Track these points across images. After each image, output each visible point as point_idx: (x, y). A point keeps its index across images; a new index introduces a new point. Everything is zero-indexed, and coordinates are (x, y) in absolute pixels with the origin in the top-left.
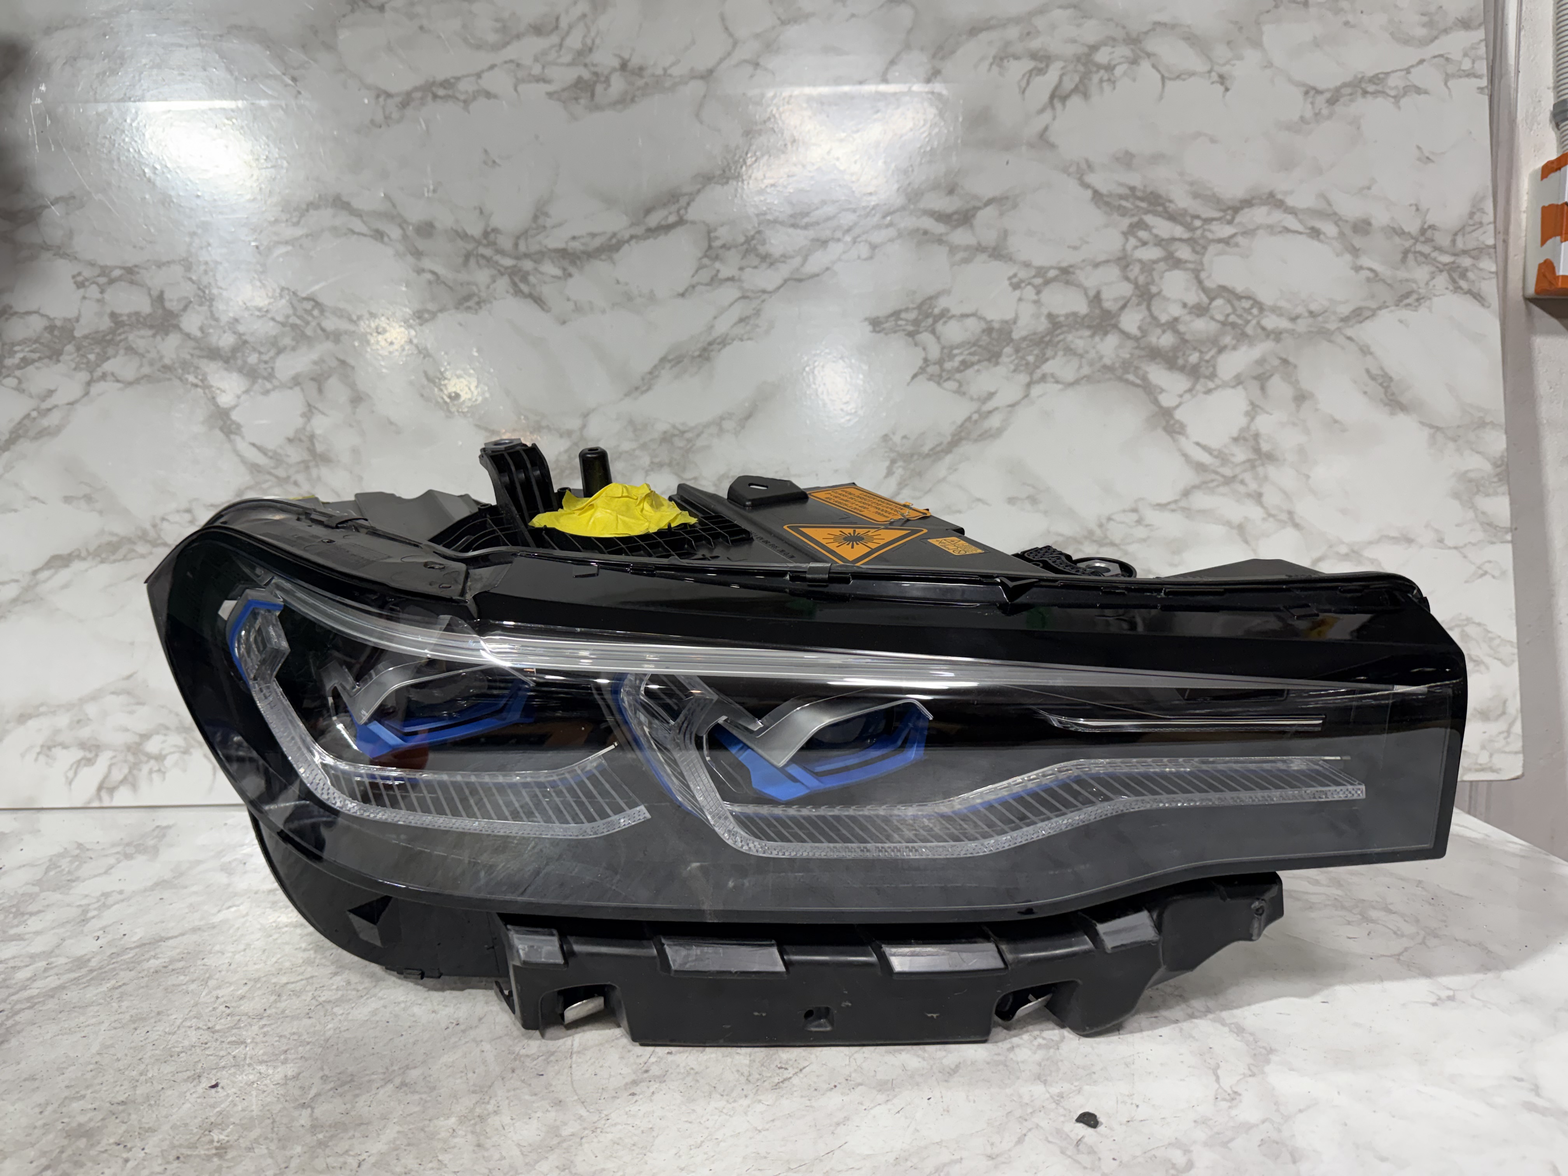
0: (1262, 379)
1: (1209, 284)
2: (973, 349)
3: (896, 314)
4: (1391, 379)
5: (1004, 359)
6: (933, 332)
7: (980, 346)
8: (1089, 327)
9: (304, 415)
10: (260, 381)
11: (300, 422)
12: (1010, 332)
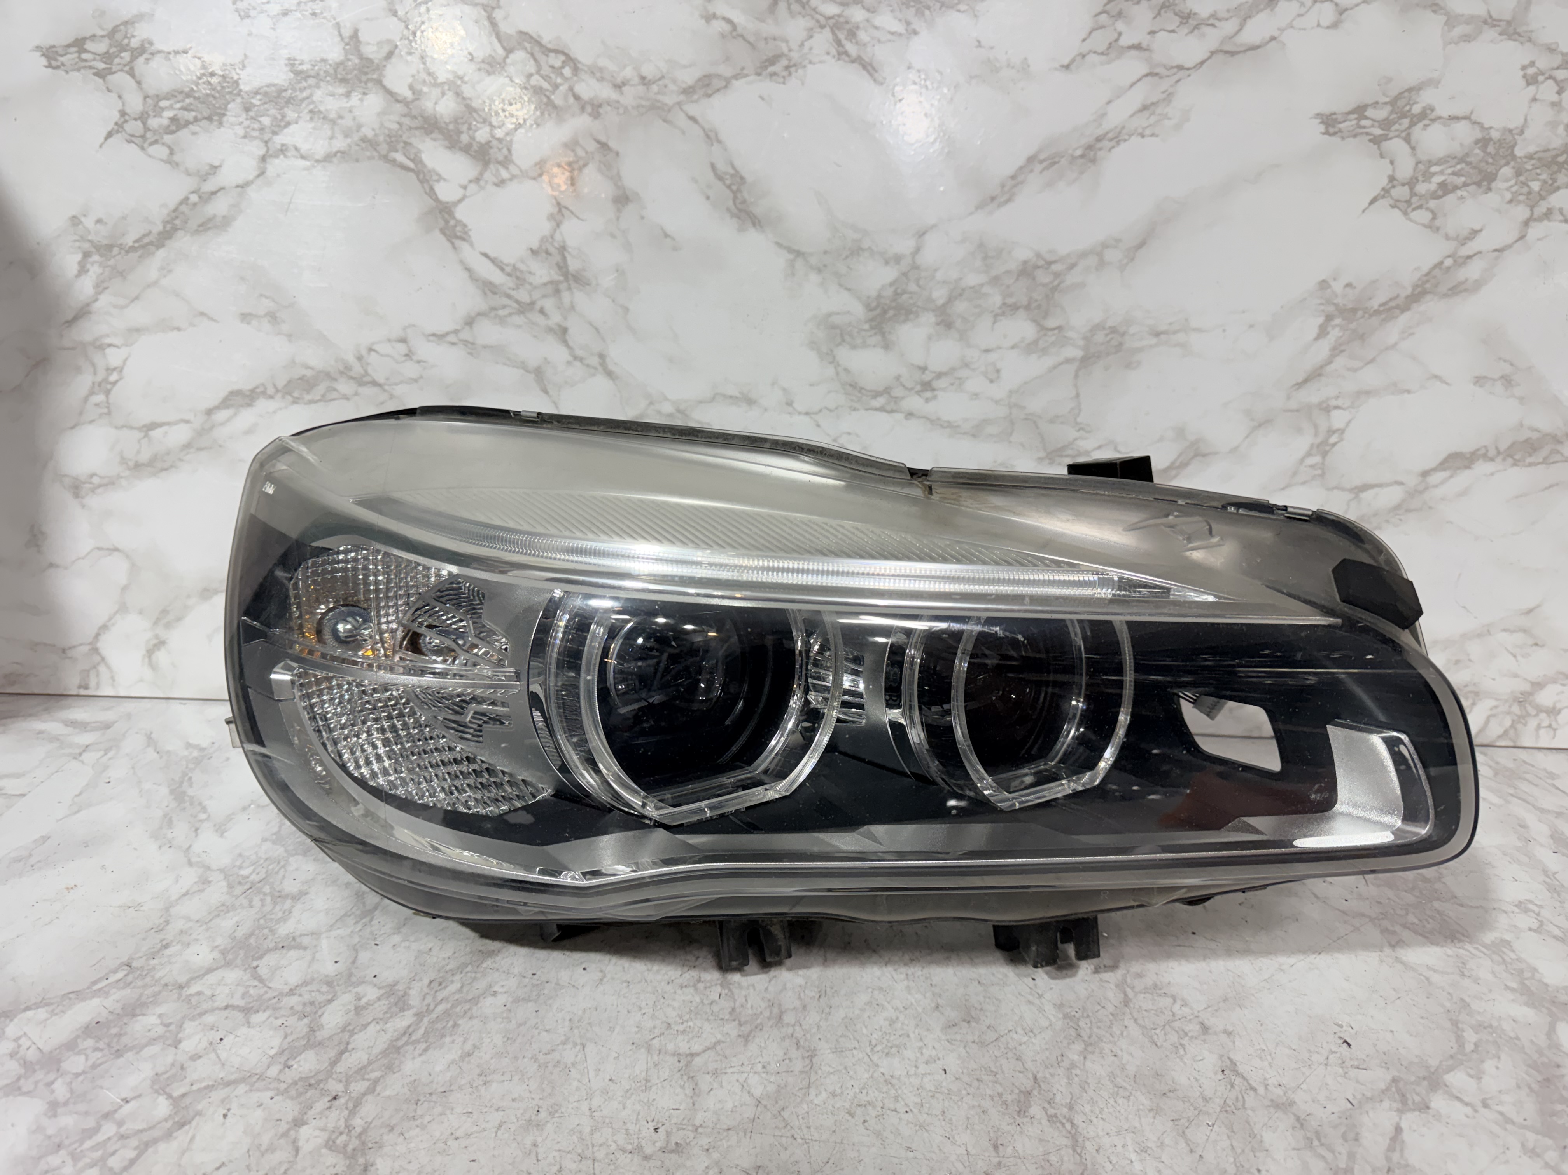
2: (1459, 167)
3: (1360, 111)
6: (1408, 140)
7: (1469, 164)
9: (551, 217)
10: (492, 166)
11: (546, 227)
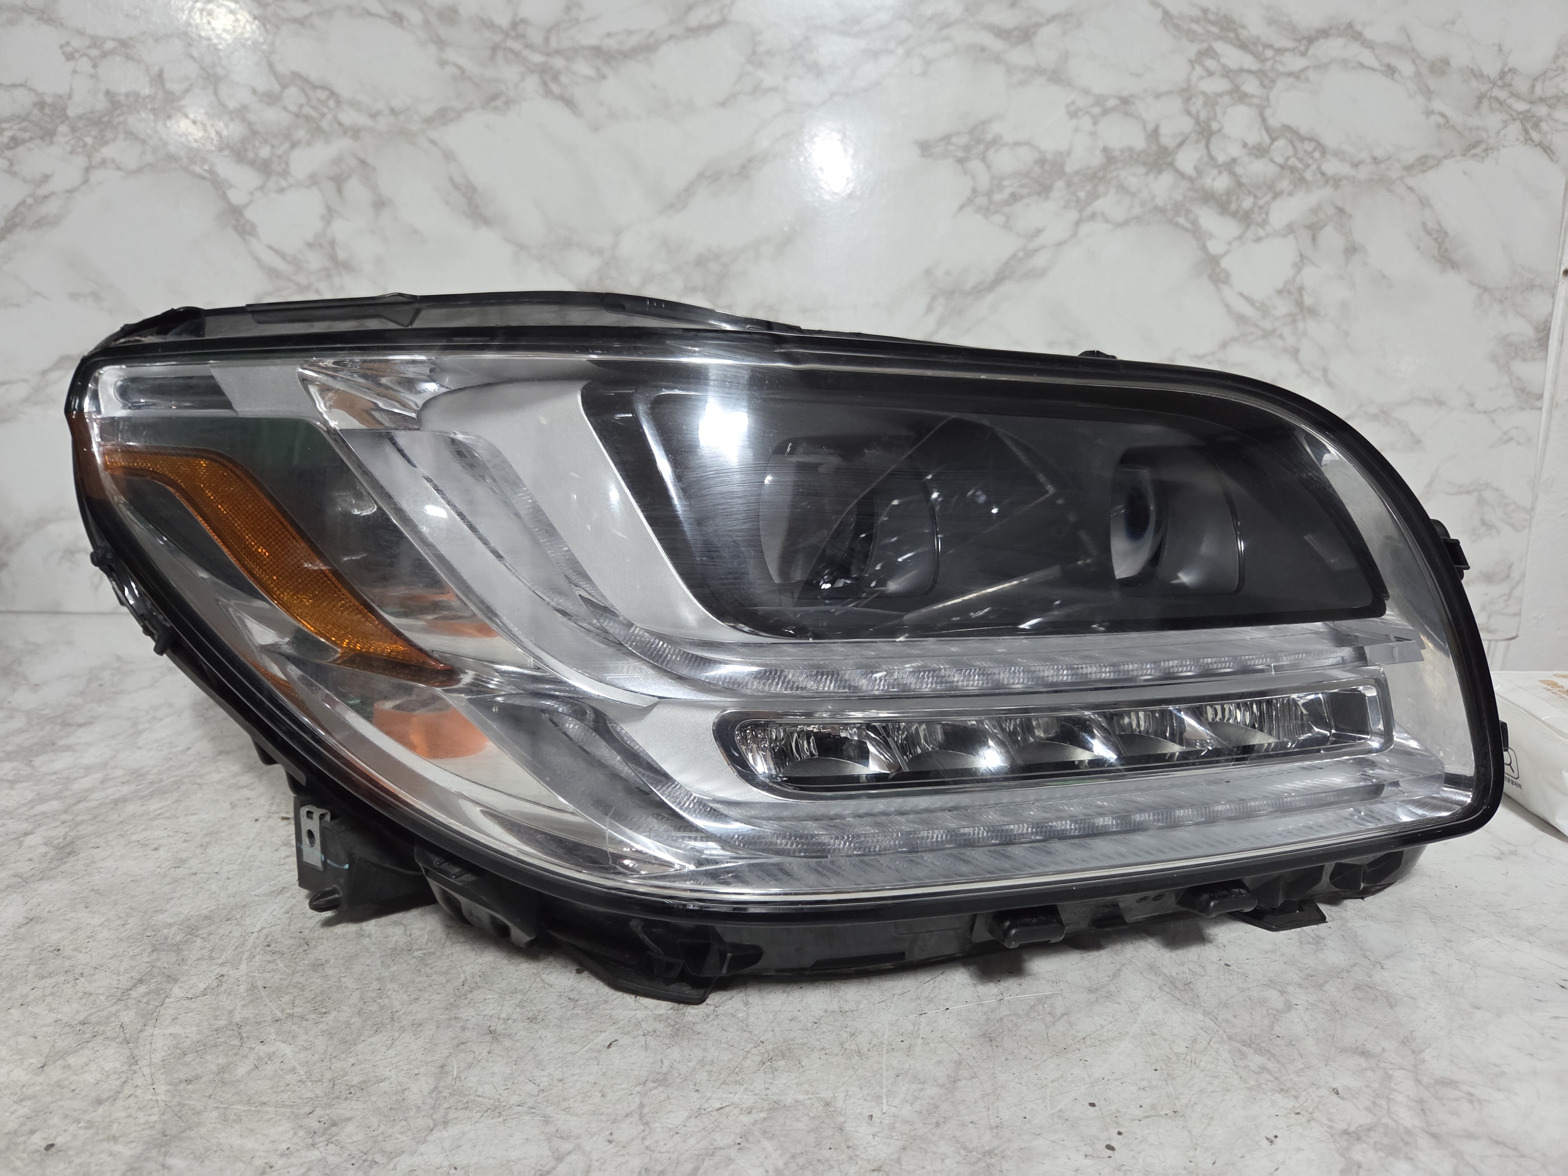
0: (1314, 229)
1: (1273, 122)
4: (1446, 233)
5: (1055, 194)
8: (1145, 164)
12: (1062, 165)
